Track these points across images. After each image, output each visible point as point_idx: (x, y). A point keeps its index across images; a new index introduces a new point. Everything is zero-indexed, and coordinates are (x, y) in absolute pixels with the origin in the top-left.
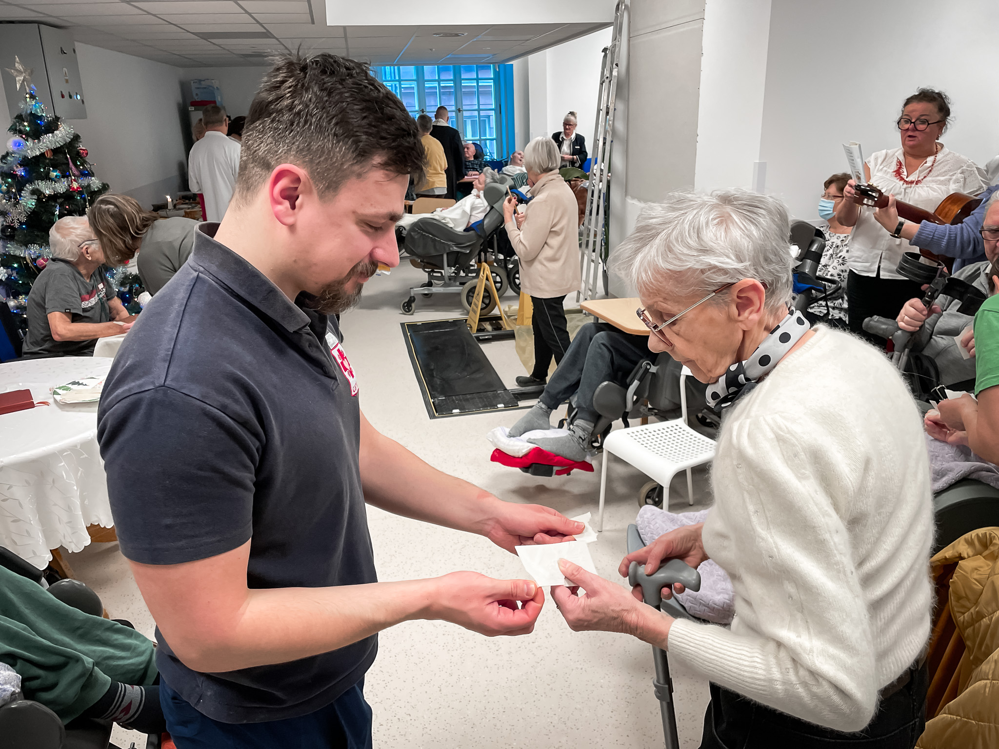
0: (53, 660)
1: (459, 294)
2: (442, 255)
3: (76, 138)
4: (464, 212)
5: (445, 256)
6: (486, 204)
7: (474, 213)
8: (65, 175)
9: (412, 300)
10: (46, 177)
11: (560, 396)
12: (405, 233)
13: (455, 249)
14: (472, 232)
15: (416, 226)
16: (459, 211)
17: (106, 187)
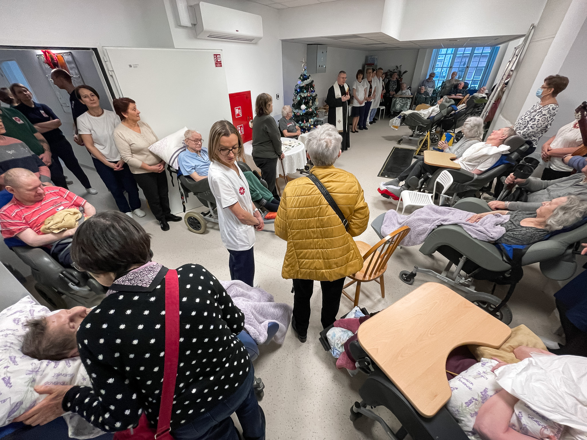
0: (253, 190)
1: (417, 141)
2: (416, 126)
3: (313, 81)
4: (429, 112)
5: (417, 127)
6: (439, 110)
7: (433, 113)
8: (307, 92)
9: (402, 140)
10: (303, 92)
11: (403, 178)
12: (406, 117)
13: (421, 125)
14: (429, 120)
15: (411, 115)
16: (427, 111)
17: (316, 95)
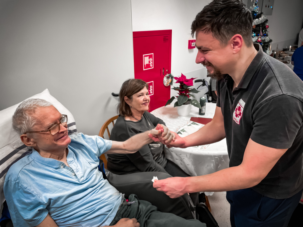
3: (266, 21)
8: (257, 35)
17: (271, 41)
